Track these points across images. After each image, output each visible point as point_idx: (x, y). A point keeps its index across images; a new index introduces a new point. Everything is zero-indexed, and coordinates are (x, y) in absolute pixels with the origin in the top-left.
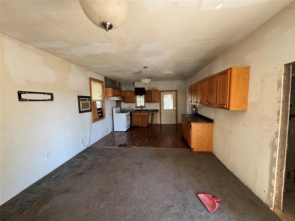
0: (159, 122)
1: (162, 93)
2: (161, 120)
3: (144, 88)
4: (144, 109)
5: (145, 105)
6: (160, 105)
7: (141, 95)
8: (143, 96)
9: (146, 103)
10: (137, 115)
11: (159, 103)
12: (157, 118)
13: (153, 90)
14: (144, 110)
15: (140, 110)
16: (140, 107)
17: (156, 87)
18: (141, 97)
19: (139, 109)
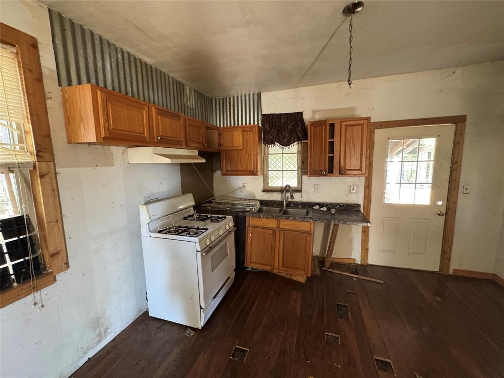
0: (356, 256)
1: (379, 134)
2: (365, 249)
3: (301, 114)
4: (297, 198)
5: (300, 182)
6: (368, 187)
7: (286, 143)
8: (295, 148)
9: (305, 177)
10: (268, 228)
11: (363, 178)
12: (350, 241)
13: (342, 120)
14: (297, 205)
15: (279, 204)
16: (282, 190)
17: (353, 109)
18: (287, 149)
19: (277, 197)
